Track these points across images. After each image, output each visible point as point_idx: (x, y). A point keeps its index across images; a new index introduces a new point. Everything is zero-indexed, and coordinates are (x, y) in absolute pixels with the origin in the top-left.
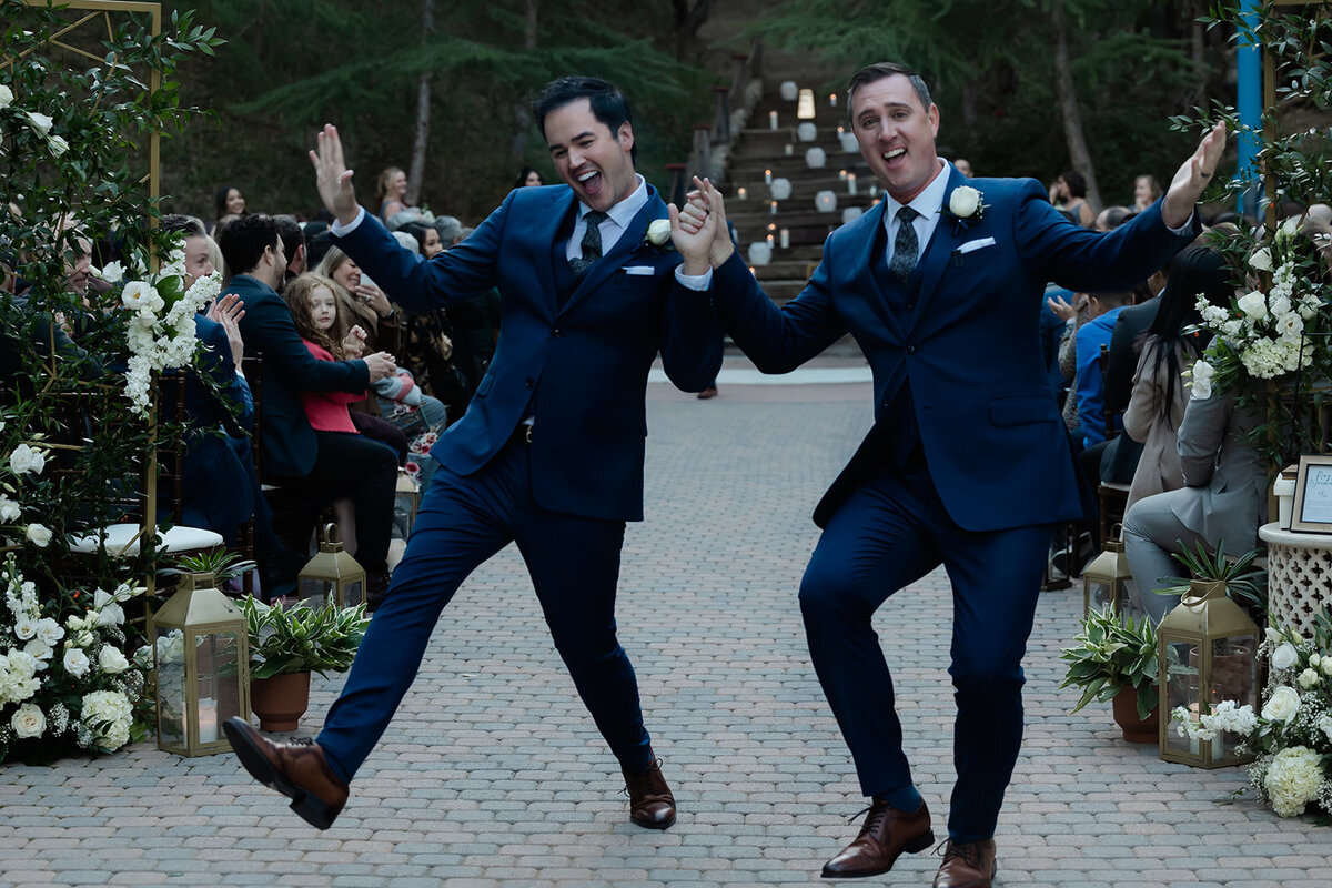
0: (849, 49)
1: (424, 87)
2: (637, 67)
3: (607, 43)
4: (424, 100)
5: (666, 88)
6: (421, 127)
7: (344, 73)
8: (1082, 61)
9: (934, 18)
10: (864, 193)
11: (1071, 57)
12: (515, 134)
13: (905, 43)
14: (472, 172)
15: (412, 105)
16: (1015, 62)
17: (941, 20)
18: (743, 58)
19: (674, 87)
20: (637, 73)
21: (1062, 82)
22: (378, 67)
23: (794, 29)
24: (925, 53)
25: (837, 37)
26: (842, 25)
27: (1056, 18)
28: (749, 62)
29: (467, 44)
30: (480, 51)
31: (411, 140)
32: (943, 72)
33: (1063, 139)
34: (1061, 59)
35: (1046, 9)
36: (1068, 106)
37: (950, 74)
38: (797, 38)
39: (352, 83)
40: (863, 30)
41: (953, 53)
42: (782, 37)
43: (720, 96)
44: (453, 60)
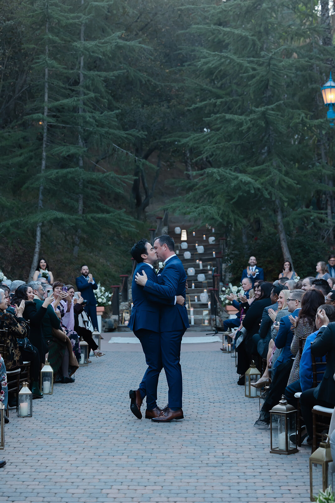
0: (199, 214)
1: (39, 229)
2: (119, 221)
3: (108, 212)
4: (38, 233)
5: (130, 229)
6: (37, 244)
7: (8, 223)
8: (288, 219)
9: (231, 202)
10: (205, 268)
11: (283, 217)
12: (74, 247)
13: (221, 212)
14: (57, 261)
15: (34, 236)
16: (262, 219)
17: (234, 203)
18: (161, 218)
19: (133, 229)
20: (119, 223)
21: (279, 227)
22: (21, 221)
23: (179, 207)
24: (228, 216)
25: (195, 210)
26: (196, 205)
27: (277, 202)
28: (163, 220)
29: (55, 212)
30: (59, 215)
31: (34, 248)
32: (235, 223)
33: (280, 248)
34: (279, 218)
35: (274, 199)
36: (282, 236)
37: (238, 224)
38: (180, 210)
39: (11, 227)
40: (204, 207)
41: (238, 216)
42: (174, 210)
43: (152, 232)
44: (49, 218)
